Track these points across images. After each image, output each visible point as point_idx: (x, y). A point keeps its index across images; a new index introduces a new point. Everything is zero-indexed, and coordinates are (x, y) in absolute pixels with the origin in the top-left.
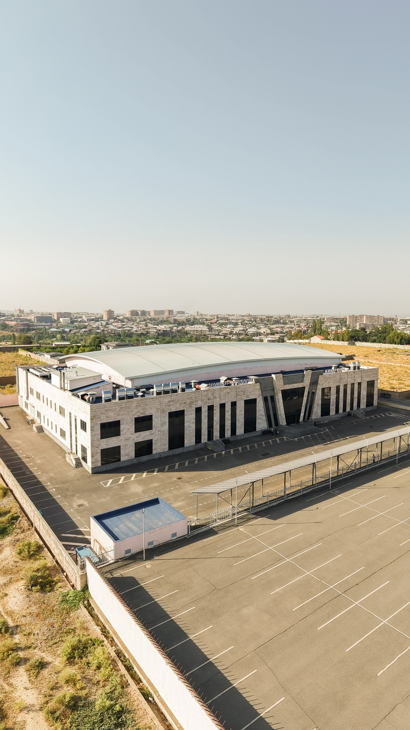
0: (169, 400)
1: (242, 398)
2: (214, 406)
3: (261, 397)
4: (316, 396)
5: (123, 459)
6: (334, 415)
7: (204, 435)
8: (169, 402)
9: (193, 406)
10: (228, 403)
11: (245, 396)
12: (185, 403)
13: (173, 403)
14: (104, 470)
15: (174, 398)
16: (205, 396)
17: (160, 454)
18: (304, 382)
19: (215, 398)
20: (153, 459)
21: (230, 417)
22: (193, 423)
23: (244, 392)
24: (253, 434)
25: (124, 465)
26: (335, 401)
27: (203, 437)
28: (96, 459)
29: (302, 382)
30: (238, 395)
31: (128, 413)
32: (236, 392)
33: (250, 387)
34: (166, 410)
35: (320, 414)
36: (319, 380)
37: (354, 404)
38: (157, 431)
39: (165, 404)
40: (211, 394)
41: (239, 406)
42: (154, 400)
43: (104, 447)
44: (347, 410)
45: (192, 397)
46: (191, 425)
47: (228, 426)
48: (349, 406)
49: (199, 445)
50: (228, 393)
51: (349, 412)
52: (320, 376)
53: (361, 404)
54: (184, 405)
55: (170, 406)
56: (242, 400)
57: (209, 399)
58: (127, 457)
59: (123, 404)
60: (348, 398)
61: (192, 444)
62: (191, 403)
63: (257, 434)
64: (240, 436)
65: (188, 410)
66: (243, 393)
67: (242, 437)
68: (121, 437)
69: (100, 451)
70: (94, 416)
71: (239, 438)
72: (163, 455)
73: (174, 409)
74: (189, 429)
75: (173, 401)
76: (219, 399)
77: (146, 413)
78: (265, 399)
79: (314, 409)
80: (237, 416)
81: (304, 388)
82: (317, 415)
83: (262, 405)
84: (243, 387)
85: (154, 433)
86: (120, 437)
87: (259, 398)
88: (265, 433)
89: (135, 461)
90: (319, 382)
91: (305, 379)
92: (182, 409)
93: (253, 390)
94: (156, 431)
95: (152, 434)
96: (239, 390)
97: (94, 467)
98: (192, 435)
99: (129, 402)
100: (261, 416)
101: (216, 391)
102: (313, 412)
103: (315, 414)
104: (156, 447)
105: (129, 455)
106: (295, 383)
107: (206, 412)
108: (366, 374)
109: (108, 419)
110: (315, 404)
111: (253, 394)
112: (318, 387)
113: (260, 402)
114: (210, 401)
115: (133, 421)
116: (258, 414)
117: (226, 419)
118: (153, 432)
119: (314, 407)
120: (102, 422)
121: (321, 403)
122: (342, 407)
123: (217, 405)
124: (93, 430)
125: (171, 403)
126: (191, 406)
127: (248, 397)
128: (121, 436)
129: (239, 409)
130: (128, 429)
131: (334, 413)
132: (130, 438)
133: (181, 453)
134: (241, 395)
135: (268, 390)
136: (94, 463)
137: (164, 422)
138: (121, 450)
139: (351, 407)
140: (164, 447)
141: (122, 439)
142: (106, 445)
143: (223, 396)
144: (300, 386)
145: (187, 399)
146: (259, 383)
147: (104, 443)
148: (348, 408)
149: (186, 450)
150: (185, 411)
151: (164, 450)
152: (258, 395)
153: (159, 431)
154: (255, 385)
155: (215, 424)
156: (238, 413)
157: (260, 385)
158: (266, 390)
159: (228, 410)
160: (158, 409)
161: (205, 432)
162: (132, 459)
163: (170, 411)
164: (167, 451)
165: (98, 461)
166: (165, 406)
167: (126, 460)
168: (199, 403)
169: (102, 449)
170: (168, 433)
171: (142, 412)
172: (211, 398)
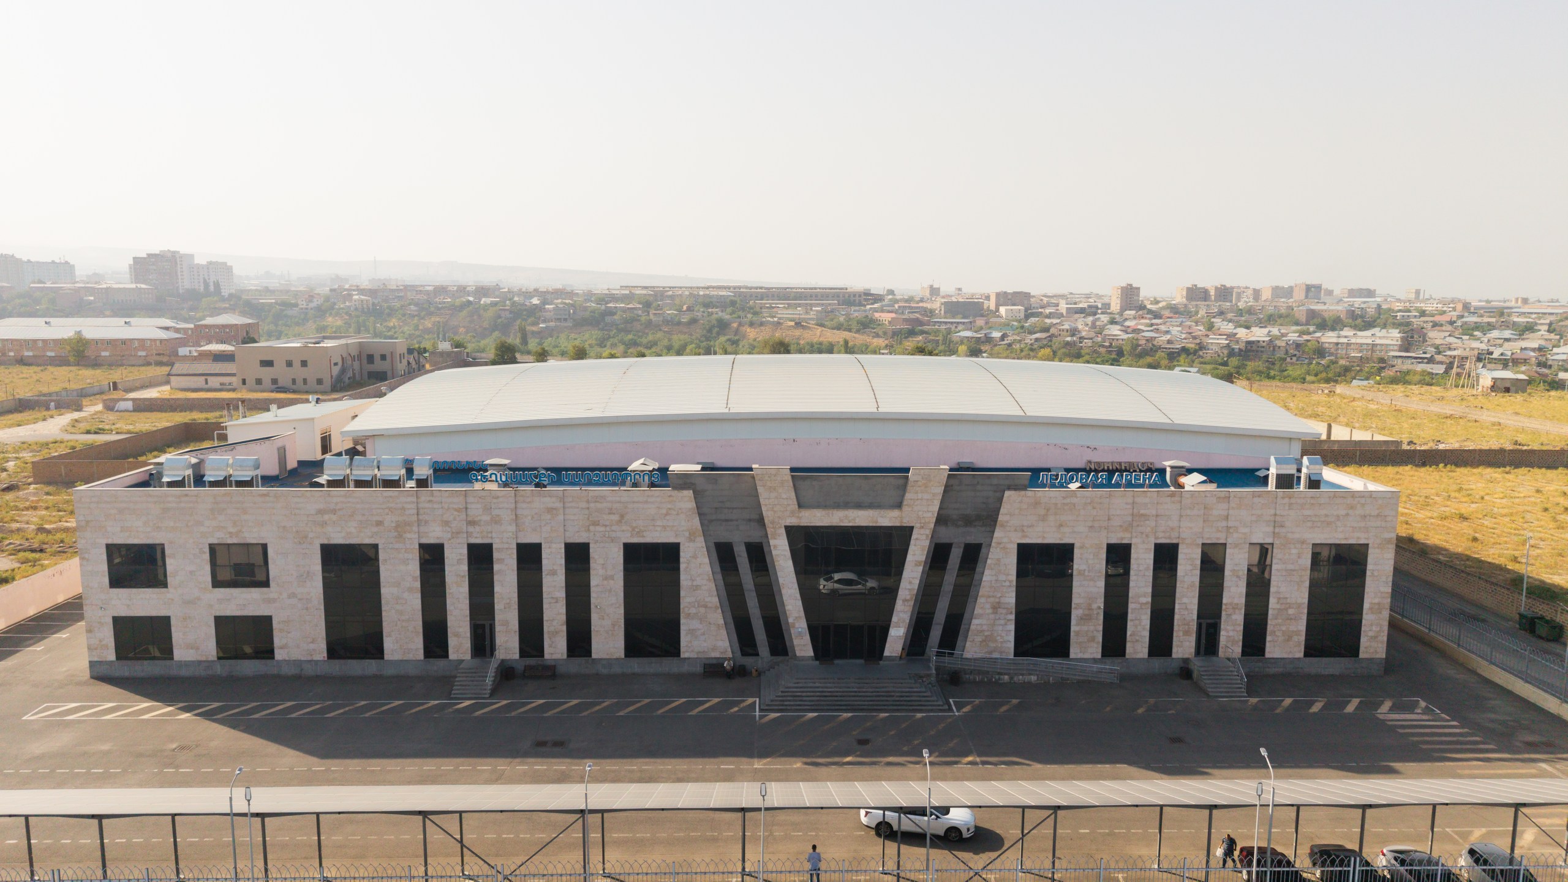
0: (321, 506)
1: (613, 535)
2: (494, 546)
3: (700, 542)
4: (987, 572)
5: (179, 654)
6: (1095, 660)
7: (457, 635)
8: (320, 512)
9: (408, 535)
10: (554, 546)
11: (624, 528)
12: (379, 523)
13: (334, 518)
14: (127, 674)
15: (337, 504)
16: (456, 510)
17: (298, 663)
18: (905, 508)
19: (496, 520)
20: (278, 676)
21: (561, 594)
22: (410, 590)
23: (622, 516)
24: (666, 665)
25: (184, 672)
26: (1100, 603)
27: (452, 642)
28: (100, 641)
29: (899, 506)
30: (596, 524)
31: (187, 525)
32: (587, 512)
33: (646, 502)
34: (311, 535)
35: (1012, 645)
36: (1002, 511)
37: (1222, 633)
38: (284, 595)
39: (308, 516)
40: (479, 506)
41: (601, 561)
42: (267, 498)
43: (123, 612)
44: (1174, 650)
45: (403, 509)
46: (406, 595)
47: (555, 623)
48: (1187, 633)
49: (438, 665)
50: (550, 510)
51: (1186, 661)
52: (1007, 493)
53: (1268, 638)
54: (375, 529)
55: (323, 525)
56: (613, 540)
57: (472, 523)
58: (192, 651)
59: (170, 499)
60: (1185, 600)
61: (410, 657)
62: (400, 529)
63: (685, 668)
64: (609, 662)
65: (391, 546)
66: (615, 518)
67: (617, 670)
68: (171, 593)
69: (110, 621)
70: (87, 522)
71: (605, 671)
72: (309, 671)
73: (338, 539)
74: (398, 607)
75: (334, 512)
76: (513, 528)
77: (246, 535)
78: (724, 555)
79: (975, 622)
80: (593, 595)
81: (906, 533)
82: (992, 645)
83: (708, 569)
84: (618, 499)
85: (274, 600)
86: (169, 592)
87: (691, 544)
88: (713, 670)
89: (220, 669)
90: (1001, 518)
91: (908, 496)
92: (367, 541)
93: (664, 511)
94: (280, 593)
95: (269, 601)
96: (599, 505)
97: (96, 659)
98: (410, 628)
99: (186, 495)
100: (702, 610)
101: (498, 497)
102: (968, 630)
103: (979, 639)
104: (284, 641)
105: (197, 649)
106: (859, 506)
107: (459, 562)
108: (1307, 512)
109: (127, 534)
110: (981, 600)
111: (664, 527)
112: (996, 534)
113: (695, 557)
114: (478, 528)
115: (204, 553)
116: (688, 600)
117: (545, 595)
118: (272, 596)
119: (978, 611)
120: (110, 542)
121: (1013, 600)
122: (1147, 634)
123: (506, 546)
124: (88, 560)
125: (326, 517)
126: (400, 536)
127: (640, 533)
128: (170, 589)
129: (601, 572)
130: (191, 572)
131: (1095, 650)
132: (199, 599)
133: (376, 677)
134: (607, 523)
135: (737, 520)
136: (96, 649)
137: (308, 572)
138: (173, 629)
139: (1203, 641)
140: (312, 646)
141: (172, 600)
142: (128, 606)
143: (530, 518)
144: (877, 522)
145: (387, 511)
146: (691, 491)
147: (120, 599)
148: (1184, 645)
149: (390, 672)
150: (380, 547)
151: (311, 655)
152: (687, 534)
153: (293, 595)
154: (670, 496)
155: (498, 607)
156: (597, 586)
157: (695, 498)
158: (727, 520)
159: (555, 568)
160: (284, 527)
161: (460, 627)
162: (208, 661)
163: (326, 542)
164: (322, 659)
165: (106, 647)
166: (307, 524)
167: (190, 659)
168: (434, 531)
169: (116, 615)
170: (322, 607)
171: (232, 530)
172: (480, 520)
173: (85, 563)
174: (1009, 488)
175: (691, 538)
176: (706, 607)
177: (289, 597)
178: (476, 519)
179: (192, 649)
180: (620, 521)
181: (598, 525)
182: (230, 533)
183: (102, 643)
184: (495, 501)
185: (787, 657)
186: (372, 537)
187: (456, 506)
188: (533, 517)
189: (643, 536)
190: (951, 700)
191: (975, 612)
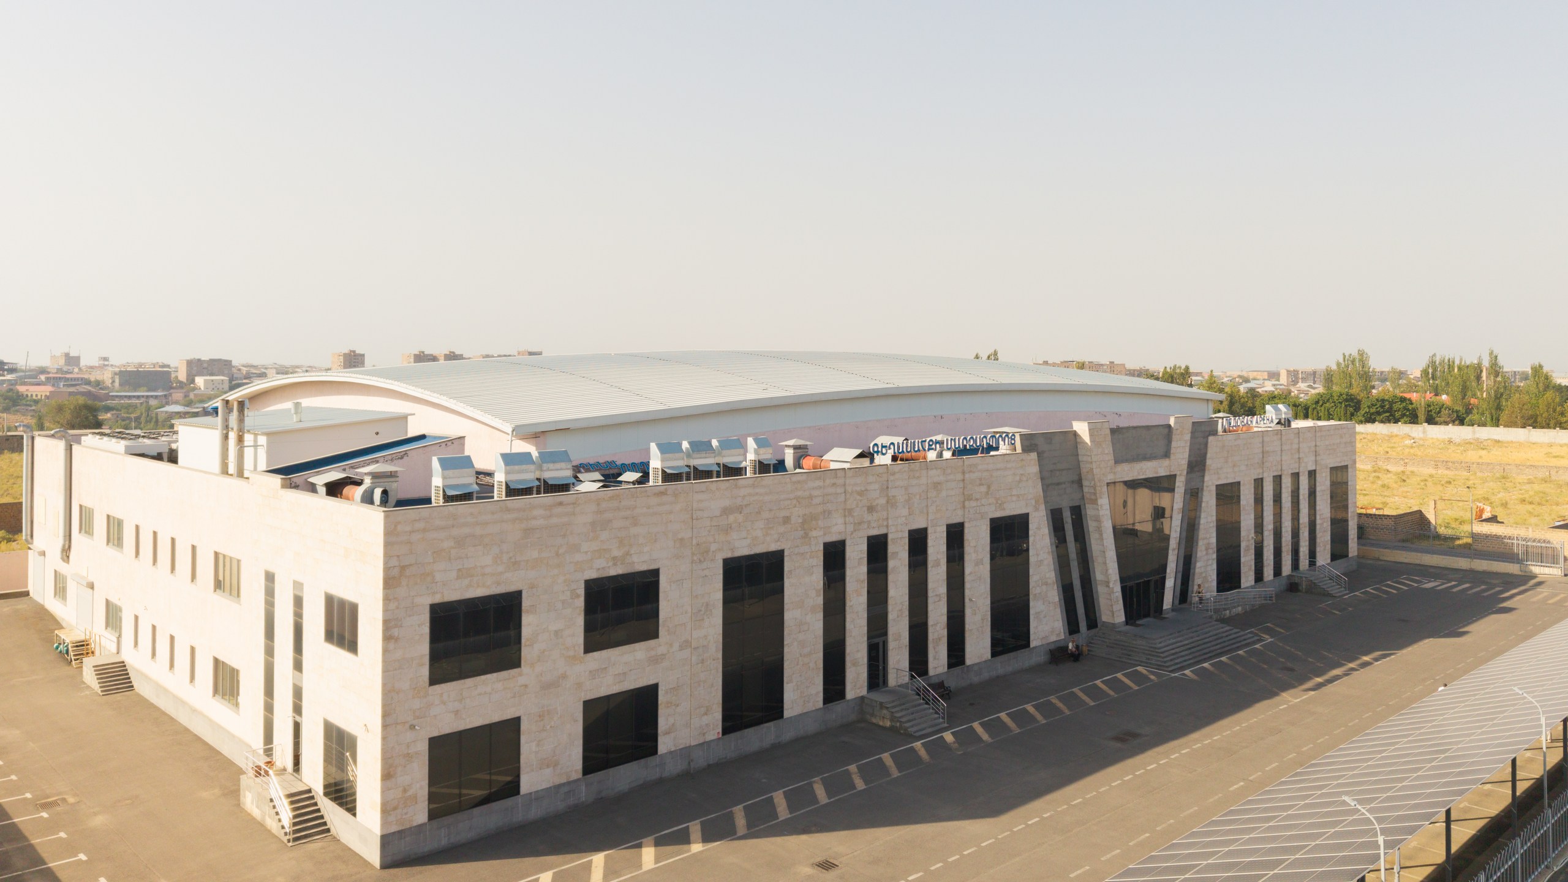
0: (727, 503)
1: (982, 510)
2: (890, 537)
3: (1042, 509)
4: (1202, 516)
5: (527, 782)
6: (1252, 587)
7: (855, 665)
8: (726, 511)
9: (814, 533)
10: (938, 529)
11: (990, 501)
12: (786, 520)
13: (740, 518)
17: (686, 752)
18: (1172, 457)
19: (891, 503)
20: (658, 782)
21: (943, 590)
22: (813, 611)
23: (989, 487)
24: (1020, 660)
25: (532, 813)
26: (1253, 534)
27: (850, 674)
28: (405, 791)
30: (970, 499)
31: (557, 554)
32: (961, 485)
33: (1006, 469)
34: (713, 547)
35: (1215, 584)
36: (1207, 456)
37: (1301, 550)
38: (676, 646)
39: (711, 519)
41: (973, 544)
43: (447, 724)
44: (1283, 568)
45: (811, 497)
46: (808, 619)
47: (938, 628)
49: (838, 712)
50: (937, 485)
51: (1289, 577)
52: (1209, 439)
53: (1318, 549)
54: (782, 529)
55: (727, 529)
56: (982, 516)
57: (871, 509)
58: (548, 771)
59: (536, 512)
60: (1286, 524)
61: (810, 707)
62: (807, 522)
63: (1035, 660)
64: (979, 667)
65: (796, 551)
66: (983, 489)
67: (986, 675)
68: (526, 675)
69: (423, 747)
70: (403, 568)
71: (976, 679)
72: (698, 761)
73: (743, 549)
74: (800, 638)
75: (739, 509)
76: (905, 512)
77: (635, 559)
78: (1055, 522)
79: (1198, 563)
80: (967, 586)
81: (1174, 480)
82: (1206, 584)
83: (1047, 541)
85: (662, 658)
86: (520, 675)
87: (1036, 514)
89: (583, 794)
90: (1207, 462)
91: (1172, 443)
92: (773, 547)
93: (1018, 478)
94: (671, 645)
95: (655, 660)
97: (394, 828)
98: (812, 665)
99: (560, 504)
100: (1044, 587)
102: (1195, 575)
103: (1199, 581)
104: (669, 722)
105: (556, 765)
109: (466, 582)
110: (1200, 543)
111: (1018, 496)
112: (1206, 478)
113: (1039, 528)
114: (875, 516)
115: (578, 596)
116: (1036, 578)
117: (930, 594)
118: (659, 650)
120: (438, 599)
121: (1215, 540)
122: (1272, 557)
123: (899, 535)
124: (397, 639)
125: (731, 518)
126: (806, 535)
127: (1000, 506)
128: (525, 667)
129: (974, 556)
130: (557, 633)
131: (1251, 578)
132: (564, 676)
133: (773, 747)
134: (978, 497)
135: (1065, 483)
136: (396, 809)
137: (707, 605)
138: (523, 739)
139: (1294, 557)
140: (708, 719)
141: (526, 686)
142: (457, 712)
143: (918, 497)
144: (1157, 473)
145: (795, 502)
146: (1036, 453)
147: (444, 703)
148: (1286, 563)
149: (789, 735)
150: (786, 554)
151: (707, 734)
152: (1033, 502)
153: (686, 644)
154: (1022, 460)
155: (891, 617)
156: (971, 573)
157: (1038, 460)
158: (1058, 484)
159: (939, 557)
160: (682, 540)
161: (857, 651)
162: (569, 783)
163: (729, 555)
164: (716, 736)
165: (414, 799)
166: (709, 531)
167: (545, 786)
168: (836, 524)
169: (436, 734)
170: (720, 655)
171: (616, 553)
172: (877, 505)
173: (391, 646)
175: (1037, 509)
176: (1047, 584)
177: (681, 648)
178: (874, 504)
179: (548, 766)
180: (987, 493)
182: (614, 558)
183: (408, 794)
184: (892, 478)
185: (1098, 629)
186: (778, 540)
187: (858, 489)
188: (920, 496)
189: (1004, 509)
191: (1198, 556)
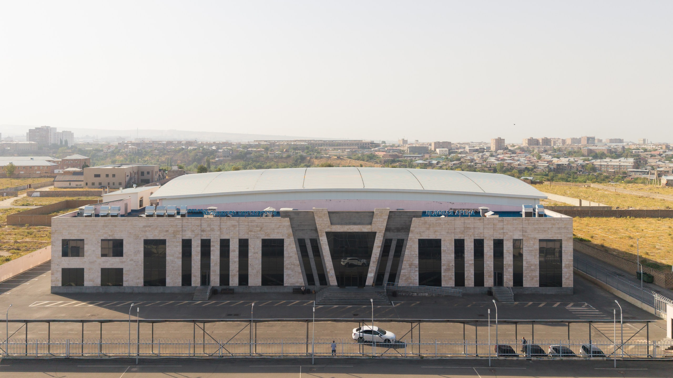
0: (145, 224)
1: (258, 236)
2: (211, 240)
3: (292, 239)
4: (406, 251)
5: (86, 283)
6: (452, 288)
7: (195, 276)
8: (144, 227)
9: (178, 236)
10: (235, 240)
11: (262, 233)
12: (167, 231)
13: (150, 229)
14: (65, 292)
15: (151, 223)
16: (197, 226)
17: (132, 288)
18: (373, 225)
19: (212, 230)
20: (124, 293)
21: (237, 260)
22: (178, 258)
23: (261, 228)
24: (278, 289)
25: (88, 291)
26: (453, 263)
27: (193, 279)
28: (56, 278)
29: (371, 224)
30: (251, 231)
31: (93, 232)
32: (248, 226)
33: (271, 223)
34: (140, 236)
35: (418, 281)
36: (412, 226)
37: (505, 276)
38: (129, 260)
39: (140, 228)
40: (206, 224)
41: (253, 246)
42: (125, 221)
43: (66, 266)
44: (485, 284)
45: (177, 225)
46: (176, 260)
47: (234, 271)
48: (489, 276)
49: (187, 289)
50: (233, 226)
51: (490, 288)
52: (413, 219)
53: (524, 279)
54: (165, 233)
55: (145, 231)
56: (258, 238)
57: (203, 231)
58: (91, 283)
59: (88, 222)
60: (488, 263)
61: (176, 285)
62: (175, 233)
63: (286, 290)
64: (255, 288)
65: (171, 240)
66: (259, 229)
67: (258, 291)
68: (85, 259)
69: (61, 270)
70: (56, 231)
71: (253, 291)
72: (137, 291)
73: (151, 237)
74: (173, 265)
75: (150, 226)
76: (219, 233)
77: (115, 236)
78: (301, 244)
79: (402, 271)
80: (249, 260)
81: (373, 235)
82: (410, 281)
83: (295, 249)
84: (260, 221)
85: (124, 262)
86: (84, 259)
87: (289, 240)
88: (297, 291)
89: (101, 290)
90: (411, 229)
91: (374, 220)
92: (162, 238)
93: (278, 226)
94: (127, 259)
95: (122, 262)
96: (252, 224)
97: (54, 286)
98: (177, 273)
99: (94, 220)
100: (293, 266)
101: (213, 221)
102: (400, 275)
103: (404, 278)
104: (127, 278)
105: (93, 281)
106: (355, 224)
107: (197, 246)
108: (536, 226)
109: (70, 235)
110: (405, 262)
111: (278, 233)
112: (410, 235)
113: (290, 244)
114: (205, 233)
115: (99, 243)
116: (287, 262)
117: (230, 260)
118: (124, 260)
119: (403, 267)
120: (64, 238)
121: (417, 262)
122: (473, 276)
123: (216, 240)
124: (55, 246)
125: (147, 229)
126: (175, 236)
127: (268, 235)
128: (85, 257)
129: (253, 251)
130: (93, 251)
131: (452, 283)
132: (96, 261)
133: (162, 293)
134: (256, 231)
135: (306, 230)
136: (54, 281)
137: (138, 251)
138: (85, 273)
139: (497, 280)
140: (138, 281)
141: (85, 261)
142: (68, 264)
143: (225, 229)
144: (362, 230)
145: (170, 226)
146: (289, 218)
147: (65, 261)
148: (489, 282)
149: (168, 291)
150: (167, 241)
151: (137, 284)
152: (287, 235)
153: (132, 260)
154: (280, 220)
155: (212, 265)
156: (251, 256)
157: (290, 221)
158: (303, 230)
159: (235, 249)
160: (130, 233)
161: (196, 273)
162: (97, 287)
163: (146, 238)
164: (141, 286)
165: (58, 280)
166: (139, 231)
167: (90, 286)
168: (188, 234)
169: (63, 268)
170: (143, 265)
171: (110, 234)
172: (206, 230)
173: (53, 247)
174: (414, 217)
175: (288, 237)
176: (294, 265)
177: (130, 261)
178: (205, 229)
179: (91, 281)
180: (260, 230)
181: (252, 232)
182: (109, 235)
183: (57, 279)
184: (212, 222)
185: (327, 286)
186: (164, 236)
187: (197, 224)
188: (226, 229)
189: (270, 236)
190: (392, 302)
191: (402, 267)
